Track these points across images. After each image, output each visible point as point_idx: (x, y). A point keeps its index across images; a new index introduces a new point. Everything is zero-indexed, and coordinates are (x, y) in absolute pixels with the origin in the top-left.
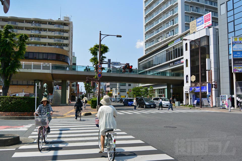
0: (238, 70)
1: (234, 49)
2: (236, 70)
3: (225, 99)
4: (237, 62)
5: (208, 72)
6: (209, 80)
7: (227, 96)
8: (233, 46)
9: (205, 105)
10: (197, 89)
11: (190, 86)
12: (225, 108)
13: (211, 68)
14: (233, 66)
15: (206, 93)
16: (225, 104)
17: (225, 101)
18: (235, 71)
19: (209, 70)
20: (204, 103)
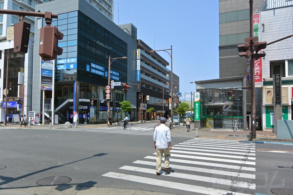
0: (46, 88)
1: (43, 67)
2: (44, 88)
3: (33, 115)
4: (45, 80)
5: (20, 87)
6: (21, 95)
7: (35, 112)
8: (42, 64)
9: (15, 122)
10: (9, 104)
11: (2, 101)
12: (33, 125)
13: (23, 82)
14: (41, 83)
15: (17, 109)
16: (33, 121)
17: (33, 118)
18: (42, 88)
19: (22, 85)
20: (15, 119)
